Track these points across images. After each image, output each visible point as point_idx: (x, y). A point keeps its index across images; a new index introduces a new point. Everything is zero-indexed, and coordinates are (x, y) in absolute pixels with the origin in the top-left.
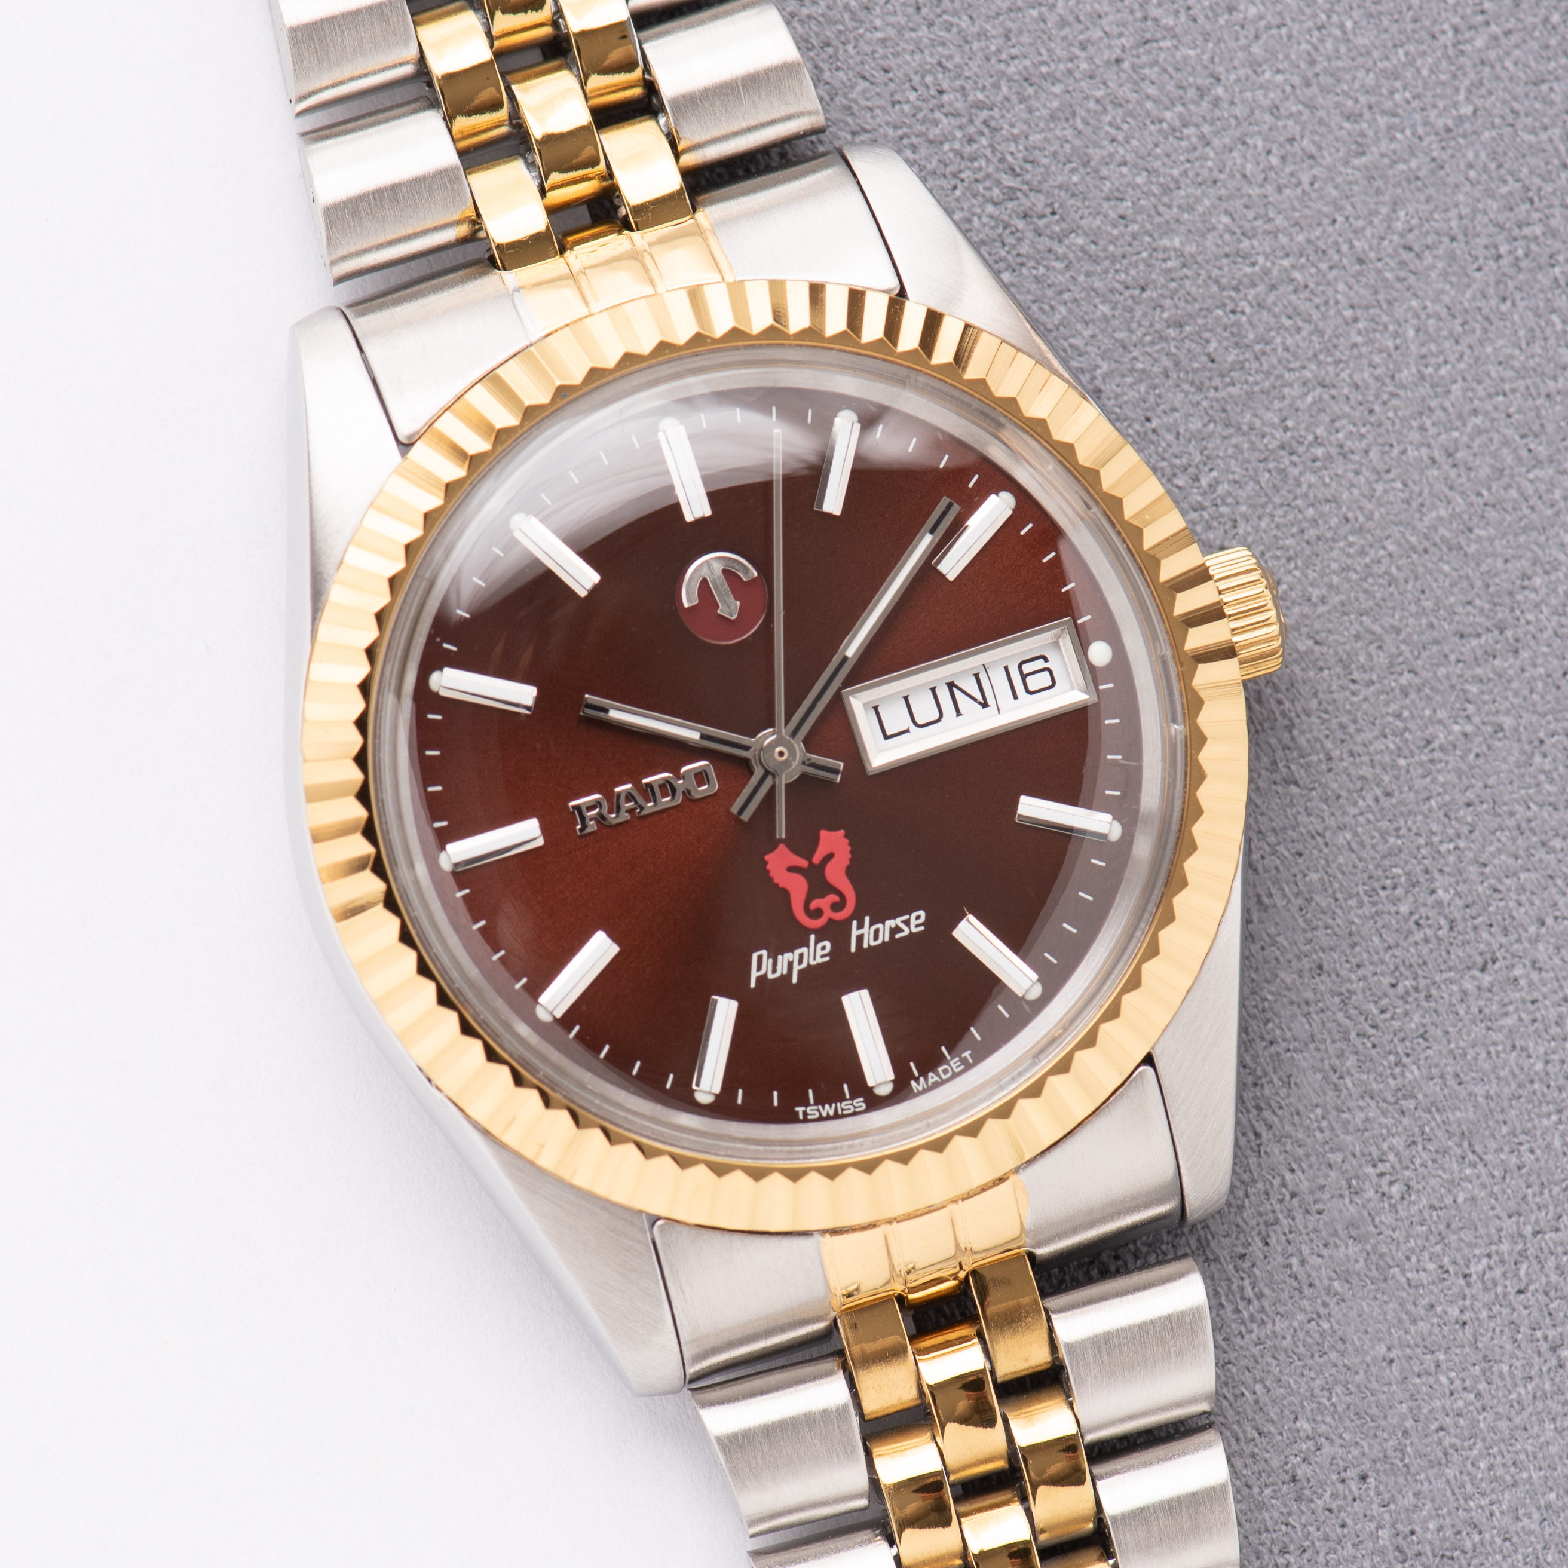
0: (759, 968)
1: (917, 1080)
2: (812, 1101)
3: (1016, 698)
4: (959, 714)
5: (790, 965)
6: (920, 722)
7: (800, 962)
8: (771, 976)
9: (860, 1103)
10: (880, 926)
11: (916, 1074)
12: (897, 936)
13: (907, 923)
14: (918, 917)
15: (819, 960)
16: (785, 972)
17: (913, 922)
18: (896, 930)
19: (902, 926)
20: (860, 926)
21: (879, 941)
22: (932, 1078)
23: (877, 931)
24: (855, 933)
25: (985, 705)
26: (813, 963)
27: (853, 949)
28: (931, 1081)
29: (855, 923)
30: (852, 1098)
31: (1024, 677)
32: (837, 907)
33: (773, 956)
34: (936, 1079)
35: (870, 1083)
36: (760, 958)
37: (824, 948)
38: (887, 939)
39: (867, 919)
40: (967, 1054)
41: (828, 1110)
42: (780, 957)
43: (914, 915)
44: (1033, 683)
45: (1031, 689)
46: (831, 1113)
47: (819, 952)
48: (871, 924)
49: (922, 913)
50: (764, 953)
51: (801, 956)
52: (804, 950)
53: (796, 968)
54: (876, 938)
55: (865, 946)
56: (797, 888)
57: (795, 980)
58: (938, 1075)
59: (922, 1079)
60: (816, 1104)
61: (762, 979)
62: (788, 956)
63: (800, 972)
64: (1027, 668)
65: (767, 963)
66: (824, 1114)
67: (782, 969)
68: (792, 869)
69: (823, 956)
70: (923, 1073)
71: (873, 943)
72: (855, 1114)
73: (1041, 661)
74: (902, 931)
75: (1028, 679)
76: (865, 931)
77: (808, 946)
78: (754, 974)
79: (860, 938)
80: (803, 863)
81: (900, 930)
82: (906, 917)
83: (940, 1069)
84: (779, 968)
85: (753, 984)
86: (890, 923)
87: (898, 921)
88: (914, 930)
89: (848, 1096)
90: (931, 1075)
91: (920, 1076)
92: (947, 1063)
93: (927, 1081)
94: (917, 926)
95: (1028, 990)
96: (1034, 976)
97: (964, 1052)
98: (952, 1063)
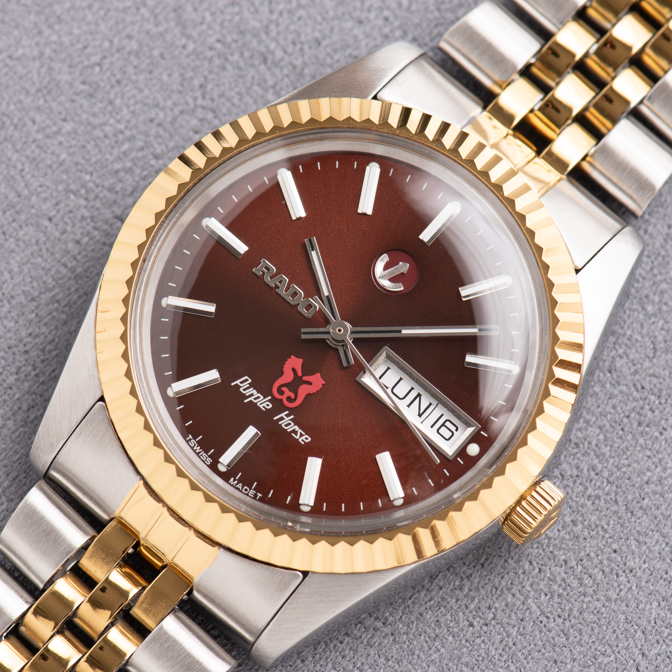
0: (241, 383)
1: (235, 480)
2: (197, 440)
3: (432, 427)
4: (409, 406)
5: (252, 395)
6: (394, 391)
7: (255, 399)
8: (241, 390)
9: (209, 461)
10: (293, 424)
11: (237, 478)
12: (293, 434)
13: (301, 435)
14: (307, 439)
15: (261, 407)
16: (247, 395)
17: (303, 438)
18: (295, 432)
19: (299, 434)
20: (287, 416)
21: (286, 428)
22: (240, 486)
23: (289, 424)
24: (283, 415)
25: (420, 415)
26: (258, 404)
27: (275, 418)
28: (238, 486)
29: (287, 412)
30: (209, 456)
31: (443, 425)
32: (289, 399)
33: (251, 385)
34: (240, 488)
35: (220, 460)
36: (247, 380)
37: (268, 405)
38: (289, 430)
39: (292, 417)
40: (259, 495)
41: (198, 449)
42: (252, 389)
43: (307, 436)
44: (443, 431)
45: (440, 431)
46: (197, 451)
47: (265, 405)
48: (290, 420)
49: (310, 439)
50: (250, 381)
51: (259, 397)
52: (262, 397)
53: (252, 398)
54: (286, 425)
55: (280, 423)
56: (288, 377)
57: (246, 401)
58: (243, 488)
59: (236, 482)
60: (197, 442)
61: (238, 387)
62: (255, 392)
63: (251, 401)
64: (448, 424)
65: (246, 385)
66: (195, 448)
67: (247, 393)
68: (294, 370)
69: (264, 407)
70: (239, 481)
71: (283, 425)
72: (203, 461)
73: (455, 428)
74: (297, 435)
75: (443, 427)
76: (287, 419)
77: (264, 398)
78: (238, 382)
79: (282, 419)
80: (300, 374)
81: (296, 434)
82: (304, 434)
83: (246, 487)
84: (247, 391)
85: (233, 384)
86: (297, 428)
87: (300, 431)
88: (300, 440)
89: (209, 454)
90: (241, 484)
91: (237, 480)
92: (250, 489)
93: (237, 484)
94: (302, 440)
95: (304, 505)
96: (312, 504)
97: (260, 493)
98: (252, 491)
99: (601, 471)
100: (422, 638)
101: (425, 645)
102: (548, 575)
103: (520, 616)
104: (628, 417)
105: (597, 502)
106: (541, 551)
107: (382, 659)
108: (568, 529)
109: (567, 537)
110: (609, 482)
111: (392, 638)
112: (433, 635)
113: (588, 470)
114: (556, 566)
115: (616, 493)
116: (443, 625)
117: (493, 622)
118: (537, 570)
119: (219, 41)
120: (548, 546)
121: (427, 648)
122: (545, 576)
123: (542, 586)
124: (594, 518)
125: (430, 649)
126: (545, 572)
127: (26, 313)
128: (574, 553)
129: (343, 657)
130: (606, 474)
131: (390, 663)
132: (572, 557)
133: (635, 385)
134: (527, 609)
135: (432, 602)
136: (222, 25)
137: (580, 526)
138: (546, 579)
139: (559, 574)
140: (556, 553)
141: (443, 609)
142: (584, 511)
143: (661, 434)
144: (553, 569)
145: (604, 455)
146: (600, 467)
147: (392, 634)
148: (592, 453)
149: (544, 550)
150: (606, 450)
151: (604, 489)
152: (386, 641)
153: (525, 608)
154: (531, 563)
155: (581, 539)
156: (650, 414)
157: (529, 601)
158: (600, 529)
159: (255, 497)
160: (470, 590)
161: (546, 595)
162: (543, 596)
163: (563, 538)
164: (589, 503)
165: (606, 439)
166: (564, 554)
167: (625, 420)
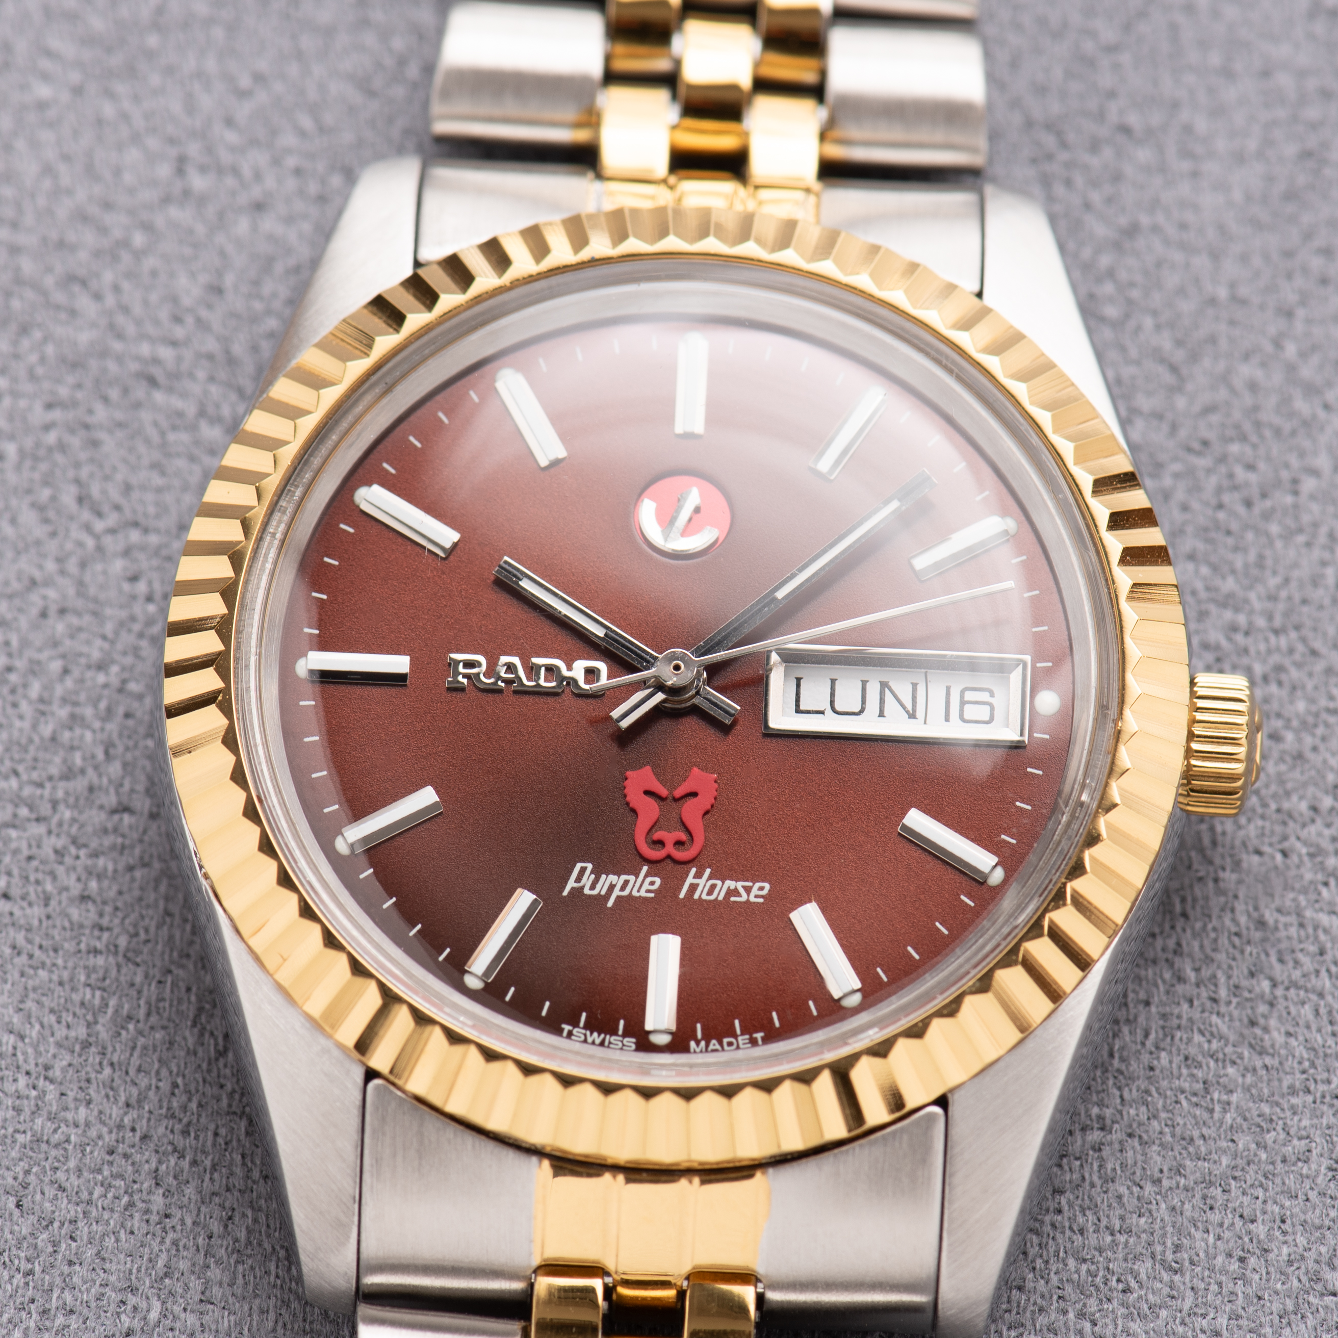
0: (578, 880)
1: (698, 1043)
2: (582, 1024)
3: (947, 719)
4: (881, 714)
5: (612, 887)
6: (838, 708)
7: (623, 888)
8: (587, 891)
9: (630, 1042)
10: (719, 883)
11: (699, 1036)
12: (733, 899)
13: (748, 890)
14: (761, 889)
15: (643, 893)
16: (603, 893)
17: (754, 891)
18: (736, 892)
19: (742, 891)
20: (698, 875)
21: (712, 898)
22: (714, 1044)
23: (713, 887)
24: (690, 880)
25: (912, 716)
26: (635, 893)
27: (682, 895)
28: (711, 1047)
29: (694, 870)
30: (625, 1035)
31: (963, 703)
32: (679, 843)
33: (598, 872)
34: (718, 1047)
35: (648, 1026)
36: (583, 870)
37: (652, 883)
38: (721, 898)
39: (708, 871)
40: (759, 1035)
41: (596, 1037)
42: (604, 876)
43: (758, 885)
44: (971, 712)
45: (966, 717)
46: (598, 1041)
47: (646, 886)
48: (710, 878)
49: (767, 886)
50: (590, 866)
51: (626, 882)
52: (632, 878)
53: (616, 892)
54: (710, 893)
55: (696, 896)
56: (649, 810)
57: (610, 904)
59: (703, 1043)
60: (585, 1028)
61: (577, 892)
62: (613, 878)
63: (618, 897)
64: (969, 696)
65: (587, 880)
66: (590, 1040)
67: (602, 888)
69: (648, 891)
70: (707, 1038)
71: (704, 897)
72: (621, 1050)
73: (987, 694)
74: (739, 895)
75: (967, 707)
76: (701, 882)
77: (637, 877)
78: (571, 884)
79: (693, 888)
80: (664, 792)
81: (738, 894)
82: (750, 884)
83: (725, 1040)
84: (599, 886)
85: (565, 893)
86: (730, 884)
87: (739, 885)
88: (753, 899)
89: (620, 1032)
90: (714, 1042)
91: (703, 1038)
92: (735, 1036)
93: (707, 1046)
94: (756, 896)
95: (845, 996)
96: (858, 985)
97: (757, 1032)
98: (740, 1038)
99: (1250, 623)
100: (1184, 1103)
101: (1198, 1112)
102: (1304, 851)
103: (1313, 949)
104: (1220, 506)
105: (1283, 677)
106: (1260, 823)
107: (1149, 1188)
108: (1275, 754)
109: (1283, 768)
110: (1276, 632)
111: (1136, 1142)
112: (1199, 1086)
113: (1230, 639)
114: (1304, 825)
115: (1304, 640)
116: (1200, 1058)
117: (1279, 992)
118: (1279, 857)
119: (49, 406)
120: (1265, 805)
121: (1206, 1115)
122: (1300, 856)
123: (1308, 876)
124: (1301, 706)
125: (1211, 1111)
126: (1292, 850)
127: (93, 1075)
128: (1316, 784)
129: (1082, 1231)
130: (1261, 622)
131: (1166, 1183)
132: (1320, 794)
133: (1189, 450)
134: (1316, 928)
135: (1152, 1036)
136: (32, 377)
137: (1289, 736)
138: (1306, 859)
139: (1320, 834)
140: (1286, 805)
141: (1178, 1034)
142: (1275, 706)
143: (1296, 493)
144: (1304, 834)
145: (1230, 595)
146: (1242, 619)
147: (1130, 1135)
148: (1212, 608)
149: (1263, 817)
150: (1229, 585)
151: (1278, 649)
152: (1130, 1154)
153: (1310, 930)
154: (1259, 852)
155: (1309, 755)
156: (1253, 477)
157: (1308, 913)
158: (1324, 716)
159: (753, 1042)
160: (1197, 970)
161: (1326, 884)
162: (1325, 892)
163: (1279, 774)
164: (1273, 688)
165: (1215, 568)
166: (1301, 798)
167: (1221, 515)
